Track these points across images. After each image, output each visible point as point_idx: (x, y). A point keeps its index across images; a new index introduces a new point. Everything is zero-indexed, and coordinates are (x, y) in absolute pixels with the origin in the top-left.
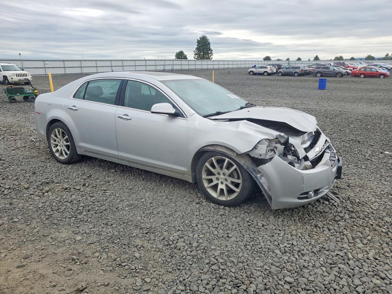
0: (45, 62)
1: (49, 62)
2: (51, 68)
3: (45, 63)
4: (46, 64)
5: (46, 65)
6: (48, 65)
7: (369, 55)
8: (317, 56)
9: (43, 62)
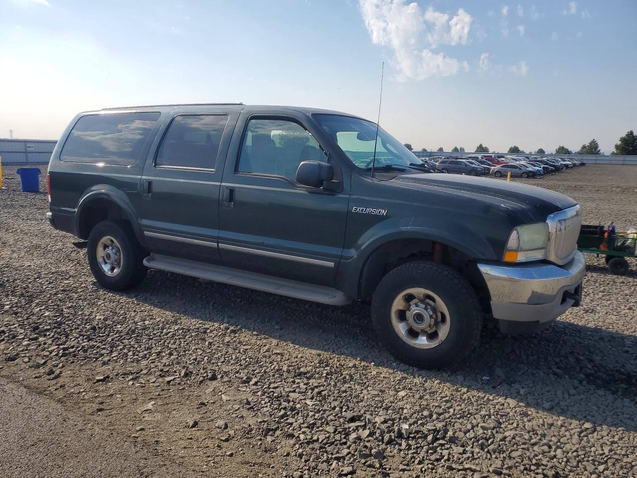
0: (27, 143)
1: (33, 143)
2: (36, 152)
3: (27, 145)
4: (28, 147)
5: (28, 149)
6: (31, 149)
7: (561, 146)
8: (481, 146)
9: (24, 143)
